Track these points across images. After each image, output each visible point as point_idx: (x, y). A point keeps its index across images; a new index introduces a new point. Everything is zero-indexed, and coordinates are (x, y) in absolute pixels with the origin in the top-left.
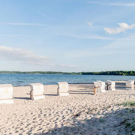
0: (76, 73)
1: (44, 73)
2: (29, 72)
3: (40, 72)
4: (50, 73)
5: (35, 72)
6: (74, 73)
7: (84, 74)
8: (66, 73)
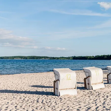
0: (65, 58)
1: (25, 58)
2: (8, 57)
3: (21, 57)
4: (33, 58)
5: (15, 57)
6: (63, 57)
7: (75, 58)
8: (53, 58)
